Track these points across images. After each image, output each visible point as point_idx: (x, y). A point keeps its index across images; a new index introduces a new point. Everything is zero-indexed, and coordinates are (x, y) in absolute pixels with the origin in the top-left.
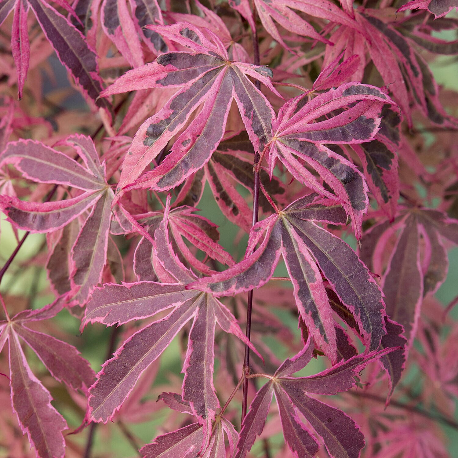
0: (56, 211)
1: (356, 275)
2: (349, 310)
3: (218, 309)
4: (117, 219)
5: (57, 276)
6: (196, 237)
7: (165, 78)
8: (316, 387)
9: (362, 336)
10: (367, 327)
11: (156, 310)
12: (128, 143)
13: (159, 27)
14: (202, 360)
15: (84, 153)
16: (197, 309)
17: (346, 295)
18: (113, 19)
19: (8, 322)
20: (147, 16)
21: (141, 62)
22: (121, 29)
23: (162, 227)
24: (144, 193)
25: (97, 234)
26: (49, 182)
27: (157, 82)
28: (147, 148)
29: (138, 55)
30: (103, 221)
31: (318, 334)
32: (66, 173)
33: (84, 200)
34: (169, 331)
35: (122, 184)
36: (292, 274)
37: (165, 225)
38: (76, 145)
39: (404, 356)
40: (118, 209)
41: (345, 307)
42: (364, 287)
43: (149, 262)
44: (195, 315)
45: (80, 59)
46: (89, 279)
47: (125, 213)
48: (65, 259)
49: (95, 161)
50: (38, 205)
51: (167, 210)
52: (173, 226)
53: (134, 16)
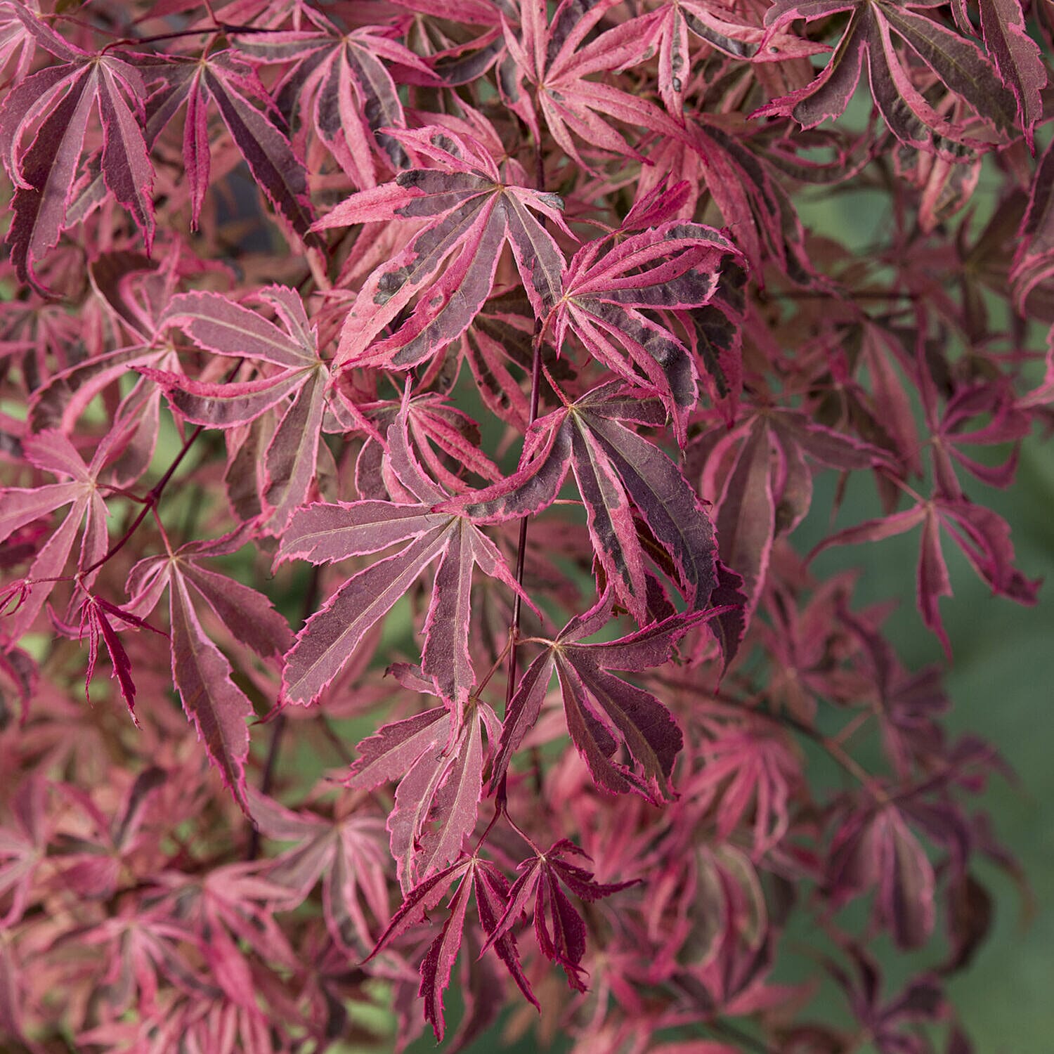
0: (243, 397)
1: (676, 501)
2: (666, 551)
3: (478, 542)
4: (333, 410)
5: (240, 493)
6: (448, 438)
7: (407, 207)
8: (616, 660)
9: (684, 588)
10: (691, 576)
11: (387, 542)
12: (349, 300)
13: (400, 132)
14: (453, 615)
15: (286, 313)
16: (447, 541)
17: (662, 527)
18: (331, 119)
19: (168, 557)
20: (381, 115)
21: (371, 182)
22: (343, 133)
23: (399, 422)
24: (371, 373)
25: (302, 431)
26: (234, 354)
27: (395, 212)
28: (379, 308)
29: (366, 172)
30: (311, 412)
31: (621, 581)
32: (259, 341)
33: (285, 382)
34: (404, 573)
35: (340, 358)
36: (585, 495)
37: (403, 419)
38: (274, 301)
39: (743, 621)
40: (333, 395)
41: (660, 545)
42: (688, 518)
43: (377, 473)
44: (444, 549)
45: (283, 176)
46: (290, 497)
47: (345, 403)
48: (253, 468)
49: (302, 325)
50: (216, 388)
51: (405, 398)
52: (414, 423)
53: (362, 114)
